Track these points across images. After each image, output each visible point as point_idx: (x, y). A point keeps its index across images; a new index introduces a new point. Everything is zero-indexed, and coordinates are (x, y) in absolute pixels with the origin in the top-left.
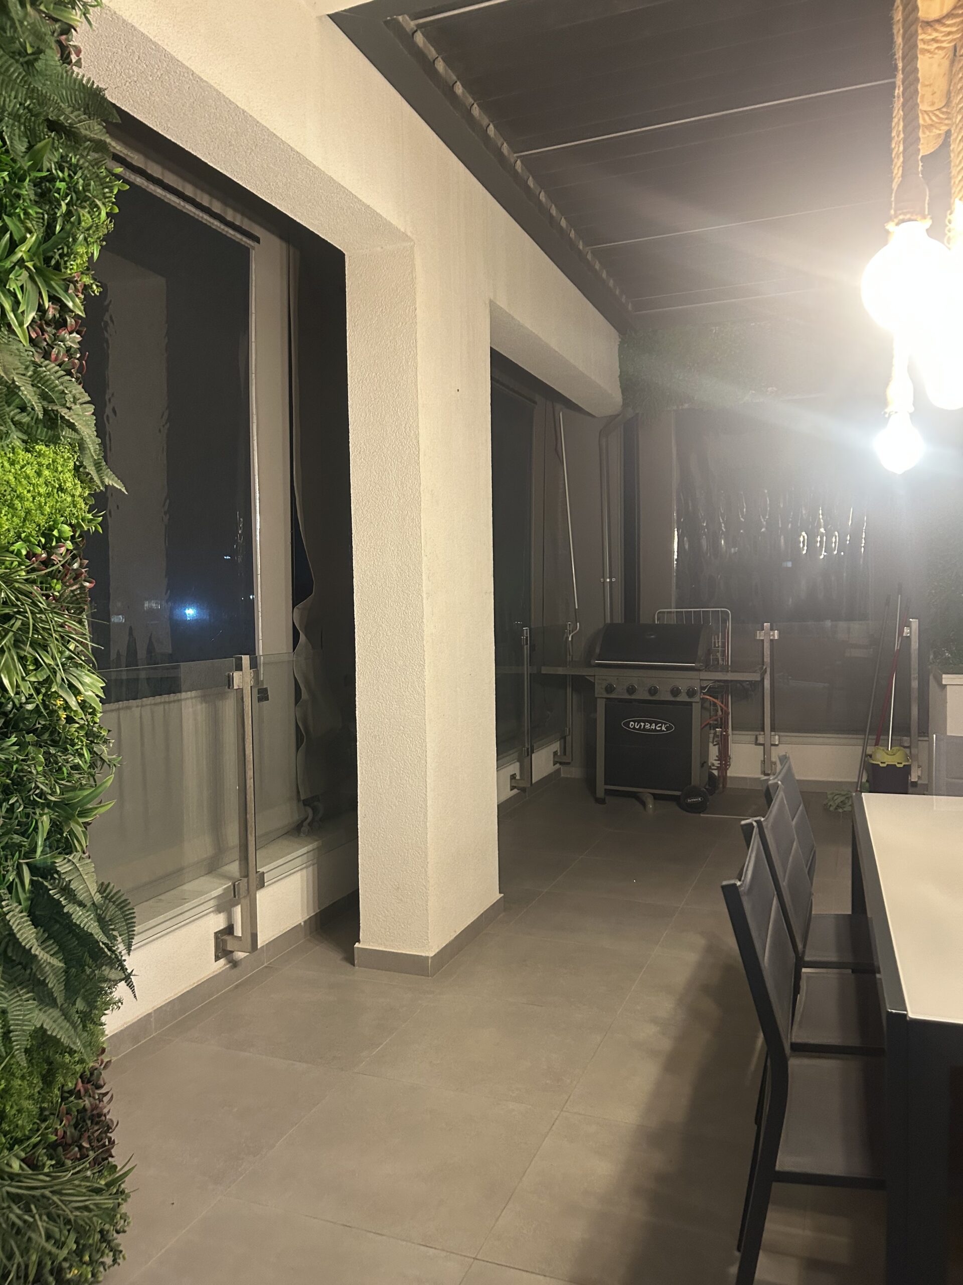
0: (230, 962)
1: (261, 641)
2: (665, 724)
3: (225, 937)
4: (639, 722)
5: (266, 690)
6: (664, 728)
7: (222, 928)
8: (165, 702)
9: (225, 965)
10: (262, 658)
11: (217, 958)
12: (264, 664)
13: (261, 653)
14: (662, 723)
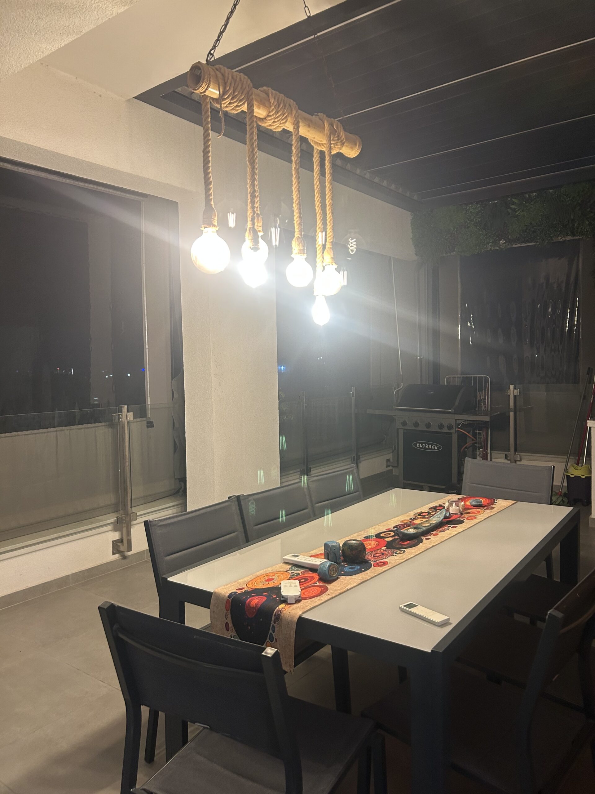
0: (122, 556)
1: (149, 398)
2: (437, 445)
3: (119, 544)
4: (422, 444)
5: (152, 422)
6: (436, 448)
7: (117, 539)
8: (85, 428)
9: (119, 557)
10: (149, 406)
11: (114, 554)
12: (150, 409)
13: (149, 403)
14: (435, 445)
